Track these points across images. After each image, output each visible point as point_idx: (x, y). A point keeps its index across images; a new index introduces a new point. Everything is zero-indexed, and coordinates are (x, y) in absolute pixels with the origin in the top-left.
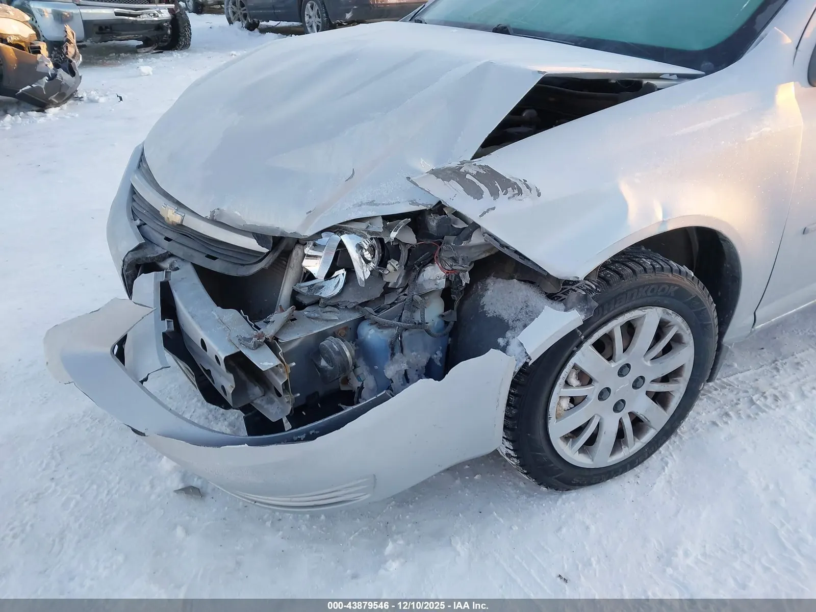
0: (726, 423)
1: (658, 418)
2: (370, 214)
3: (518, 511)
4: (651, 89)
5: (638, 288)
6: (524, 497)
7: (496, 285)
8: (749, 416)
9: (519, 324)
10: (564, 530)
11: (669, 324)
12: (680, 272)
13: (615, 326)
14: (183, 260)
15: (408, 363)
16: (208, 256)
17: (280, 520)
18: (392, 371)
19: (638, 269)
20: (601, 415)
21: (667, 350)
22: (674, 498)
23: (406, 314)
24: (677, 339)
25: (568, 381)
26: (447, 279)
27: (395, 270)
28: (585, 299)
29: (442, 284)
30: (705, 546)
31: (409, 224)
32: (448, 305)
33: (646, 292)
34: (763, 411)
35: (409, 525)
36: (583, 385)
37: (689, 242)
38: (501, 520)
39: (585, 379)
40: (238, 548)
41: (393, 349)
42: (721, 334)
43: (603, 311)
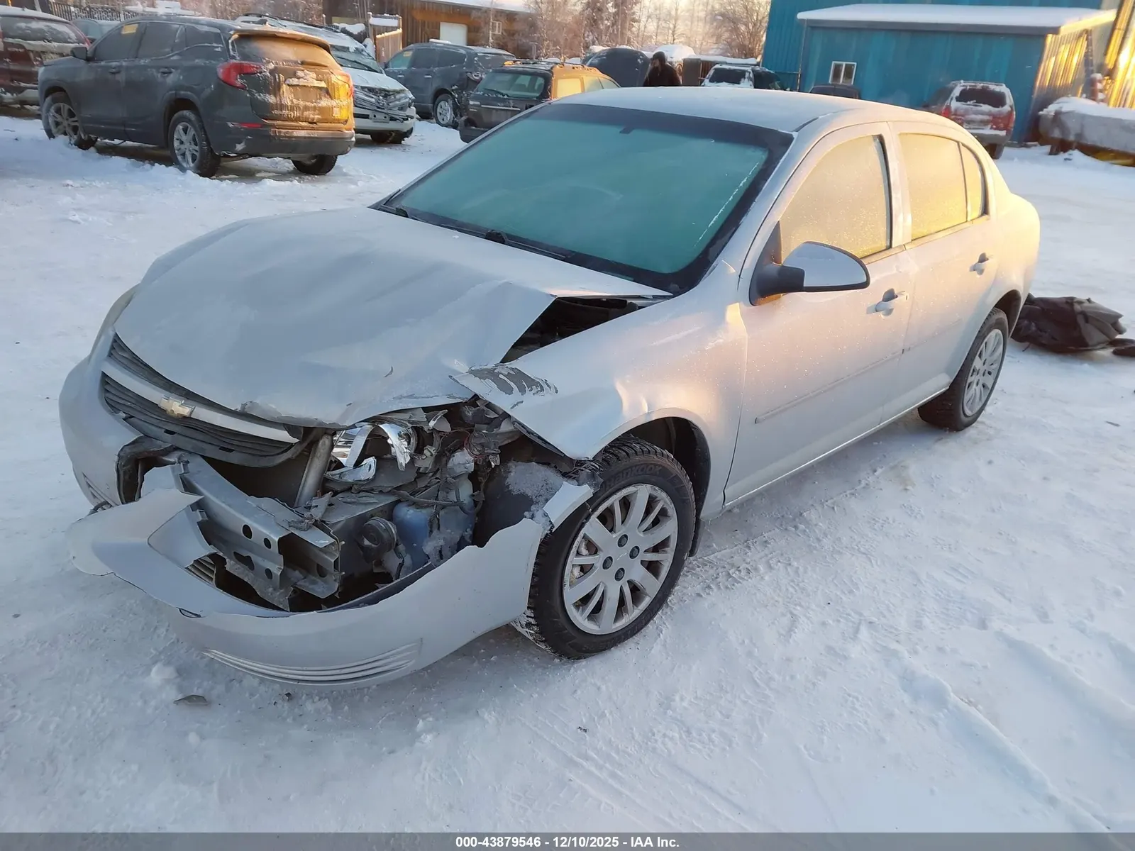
0: (709, 594)
1: (651, 586)
2: (411, 406)
3: (536, 682)
4: (633, 308)
5: (631, 467)
6: (540, 670)
7: (518, 467)
8: (727, 588)
9: (541, 499)
10: (579, 692)
11: (658, 499)
12: (663, 454)
13: (615, 500)
14: (190, 453)
15: (444, 539)
16: (223, 449)
17: (301, 715)
18: (429, 547)
19: (630, 451)
20: (607, 584)
21: (656, 522)
22: (669, 658)
23: (441, 495)
24: (663, 512)
25: (579, 551)
26: (476, 464)
27: (432, 455)
28: (593, 476)
29: (471, 467)
30: (696, 692)
31: (445, 416)
32: (476, 487)
33: (638, 471)
34: (739, 582)
35: (436, 705)
36: (590, 555)
37: (668, 428)
38: (522, 691)
39: (593, 548)
40: (263, 745)
41: (431, 527)
42: (699, 510)
43: (606, 487)
